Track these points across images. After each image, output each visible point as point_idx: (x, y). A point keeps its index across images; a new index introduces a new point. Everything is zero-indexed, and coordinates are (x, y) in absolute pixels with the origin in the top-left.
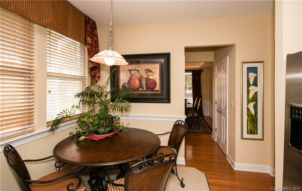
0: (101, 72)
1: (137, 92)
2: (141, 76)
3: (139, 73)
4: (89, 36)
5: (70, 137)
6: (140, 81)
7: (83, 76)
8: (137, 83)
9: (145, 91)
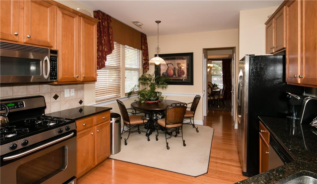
0: (149, 66)
1: (172, 78)
2: (175, 68)
3: (173, 66)
4: (143, 45)
5: (135, 102)
6: (174, 71)
7: (139, 68)
8: (172, 72)
9: (177, 77)
